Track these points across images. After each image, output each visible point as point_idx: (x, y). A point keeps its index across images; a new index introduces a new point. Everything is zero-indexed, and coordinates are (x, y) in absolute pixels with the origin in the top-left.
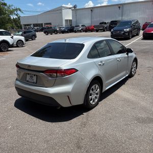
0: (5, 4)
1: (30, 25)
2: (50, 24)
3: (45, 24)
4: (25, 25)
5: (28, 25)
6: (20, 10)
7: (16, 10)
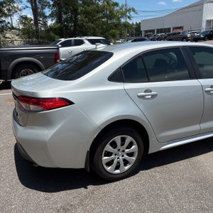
0: (116, 4)
1: (153, 31)
2: (181, 28)
3: (174, 28)
4: (146, 31)
5: (150, 31)
6: (134, 10)
7: (129, 10)
